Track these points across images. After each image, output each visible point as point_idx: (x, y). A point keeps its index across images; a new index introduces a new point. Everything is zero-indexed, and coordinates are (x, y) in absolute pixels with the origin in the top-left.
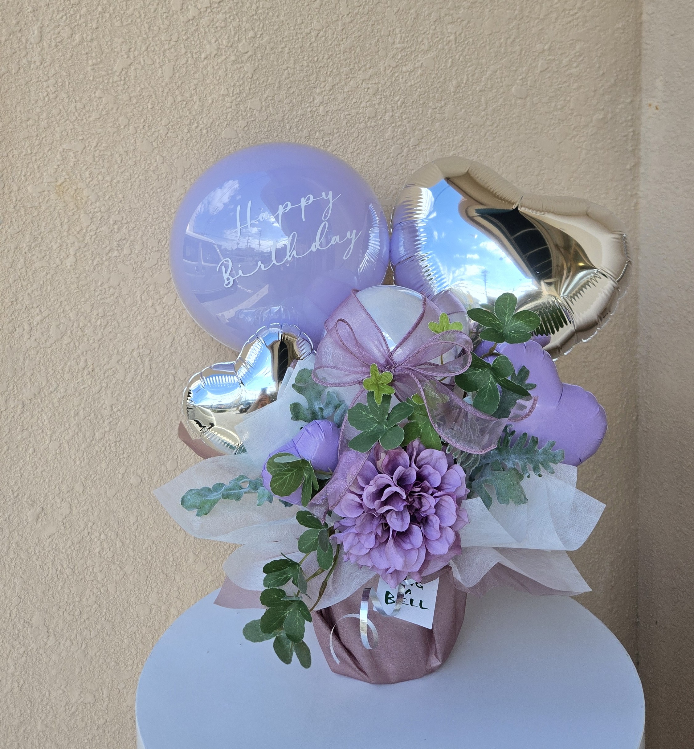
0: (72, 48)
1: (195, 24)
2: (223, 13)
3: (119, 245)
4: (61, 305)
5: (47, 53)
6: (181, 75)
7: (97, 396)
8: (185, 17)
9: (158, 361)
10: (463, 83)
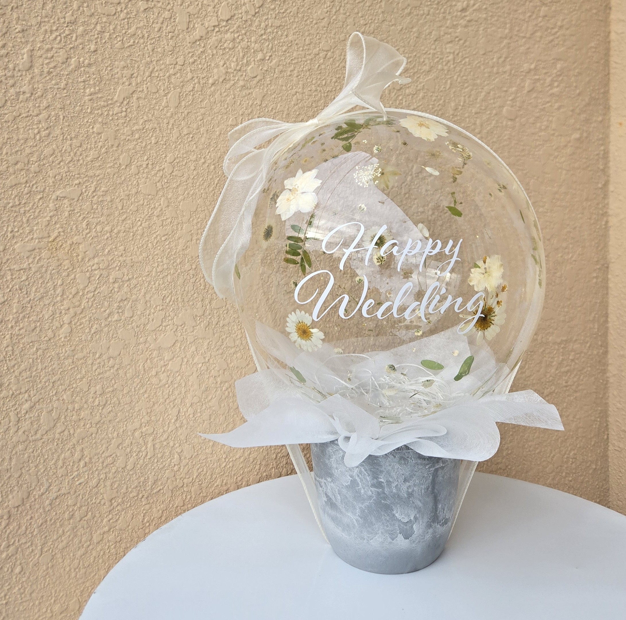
0: (67, 75)
1: (203, 45)
2: (231, 33)
3: (119, 307)
4: (53, 386)
5: (38, 82)
6: (187, 104)
7: (95, 490)
8: (191, 36)
9: (163, 439)
10: (460, 105)
